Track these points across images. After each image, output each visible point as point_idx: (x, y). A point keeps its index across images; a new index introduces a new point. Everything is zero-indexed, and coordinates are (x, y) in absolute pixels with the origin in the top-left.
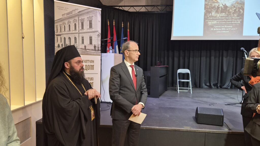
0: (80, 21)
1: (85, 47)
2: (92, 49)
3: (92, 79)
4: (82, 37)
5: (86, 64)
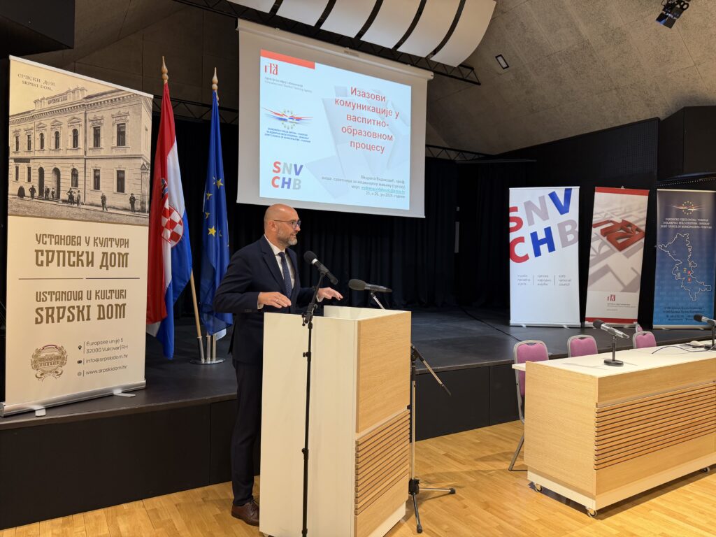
0: (89, 124)
1: (104, 198)
2: (124, 206)
3: (121, 294)
4: (96, 171)
5: (105, 249)
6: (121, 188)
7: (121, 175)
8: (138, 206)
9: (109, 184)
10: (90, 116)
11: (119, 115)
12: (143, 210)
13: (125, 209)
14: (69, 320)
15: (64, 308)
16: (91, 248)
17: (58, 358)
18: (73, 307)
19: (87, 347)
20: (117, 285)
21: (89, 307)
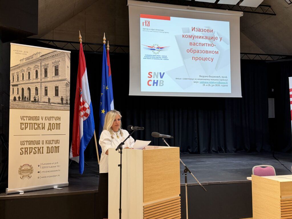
0: (42, 67)
1: (49, 99)
2: (58, 102)
3: (57, 142)
4: (45, 87)
5: (50, 122)
6: (57, 94)
7: (57, 88)
8: (64, 102)
9: (51, 93)
10: (43, 64)
11: (55, 62)
12: (67, 103)
13: (59, 104)
14: (34, 153)
15: (32, 148)
16: (44, 121)
17: (29, 170)
18: (36, 148)
19: (42, 166)
20: (55, 138)
21: (43, 147)
